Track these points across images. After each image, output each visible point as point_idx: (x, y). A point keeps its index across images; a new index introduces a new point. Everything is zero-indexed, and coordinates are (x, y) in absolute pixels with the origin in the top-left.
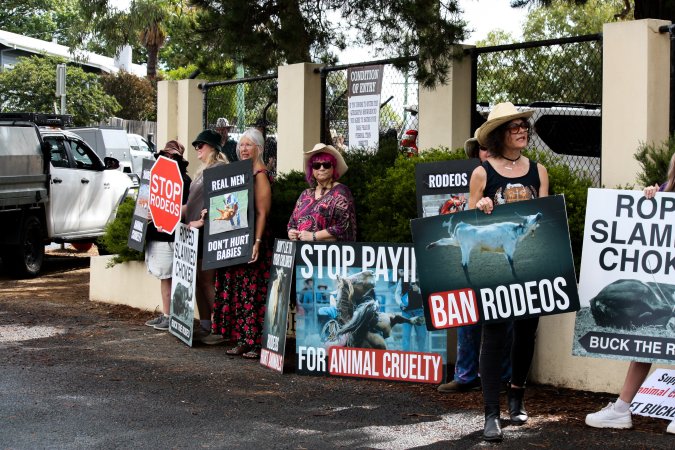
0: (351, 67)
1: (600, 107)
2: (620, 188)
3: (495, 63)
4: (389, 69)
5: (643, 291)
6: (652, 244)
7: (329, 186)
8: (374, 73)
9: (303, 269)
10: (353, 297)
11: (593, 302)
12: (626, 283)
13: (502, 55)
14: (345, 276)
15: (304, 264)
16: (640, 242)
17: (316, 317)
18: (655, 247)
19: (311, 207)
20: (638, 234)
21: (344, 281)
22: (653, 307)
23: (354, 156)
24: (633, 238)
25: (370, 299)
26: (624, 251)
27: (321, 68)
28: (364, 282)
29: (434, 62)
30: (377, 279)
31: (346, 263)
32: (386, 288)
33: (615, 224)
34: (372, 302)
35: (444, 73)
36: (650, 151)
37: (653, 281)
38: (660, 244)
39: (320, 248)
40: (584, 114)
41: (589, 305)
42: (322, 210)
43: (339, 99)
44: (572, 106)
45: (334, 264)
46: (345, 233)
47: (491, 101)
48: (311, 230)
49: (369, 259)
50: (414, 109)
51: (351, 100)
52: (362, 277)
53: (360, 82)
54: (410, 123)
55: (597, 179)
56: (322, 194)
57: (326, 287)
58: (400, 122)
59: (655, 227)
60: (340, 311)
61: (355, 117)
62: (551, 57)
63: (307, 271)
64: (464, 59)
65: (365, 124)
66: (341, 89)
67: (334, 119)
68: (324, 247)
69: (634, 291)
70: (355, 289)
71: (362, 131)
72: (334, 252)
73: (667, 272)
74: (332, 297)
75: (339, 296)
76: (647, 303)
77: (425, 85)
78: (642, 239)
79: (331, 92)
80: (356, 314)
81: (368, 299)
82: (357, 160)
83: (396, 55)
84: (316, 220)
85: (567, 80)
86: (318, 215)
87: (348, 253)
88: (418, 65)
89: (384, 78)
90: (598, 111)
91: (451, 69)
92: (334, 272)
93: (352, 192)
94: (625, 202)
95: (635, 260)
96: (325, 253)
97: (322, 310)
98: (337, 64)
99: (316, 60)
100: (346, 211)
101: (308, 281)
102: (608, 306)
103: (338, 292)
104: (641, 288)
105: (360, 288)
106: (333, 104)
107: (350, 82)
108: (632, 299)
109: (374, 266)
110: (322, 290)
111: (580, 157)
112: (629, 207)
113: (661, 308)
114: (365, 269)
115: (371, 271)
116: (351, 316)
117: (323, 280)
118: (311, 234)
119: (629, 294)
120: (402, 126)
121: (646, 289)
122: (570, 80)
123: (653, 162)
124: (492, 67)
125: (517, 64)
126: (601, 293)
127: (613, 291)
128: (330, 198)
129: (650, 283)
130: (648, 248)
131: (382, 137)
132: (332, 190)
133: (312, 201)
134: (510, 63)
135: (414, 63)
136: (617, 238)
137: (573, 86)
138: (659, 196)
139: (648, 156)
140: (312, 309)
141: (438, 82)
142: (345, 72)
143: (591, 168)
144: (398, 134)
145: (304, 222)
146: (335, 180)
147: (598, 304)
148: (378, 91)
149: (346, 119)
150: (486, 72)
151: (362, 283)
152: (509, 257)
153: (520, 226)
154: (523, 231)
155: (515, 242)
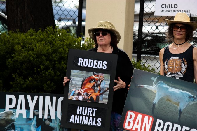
28: (7, 118)
30: (17, 116)
32: (24, 122)
49: (11, 103)
52: (4, 115)
109: (15, 108)
114: (7, 110)
115: (12, 111)
151: (5, 119)
152: (180, 110)
153: (193, 97)
154: (194, 100)
155: (187, 103)
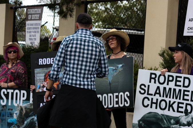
0: (28, 7)
1: (144, 31)
2: (151, 69)
3: (96, 8)
4: (46, 9)
5: (159, 118)
6: (163, 96)
7: (15, 62)
8: (38, 10)
9: (2, 101)
10: (24, 115)
11: (139, 121)
12: (152, 114)
13: (100, 5)
14: (21, 104)
15: (2, 98)
16: (158, 95)
17: (6, 124)
18: (165, 98)
19: (7, 72)
20: (158, 92)
21: (21, 107)
22: (163, 126)
23: (28, 49)
24: (156, 93)
25: (33, 116)
26: (152, 99)
27: (14, 7)
29: (67, 6)
31: (22, 99)
33: (149, 86)
34: (34, 117)
35: (72, 12)
36: (166, 52)
37: (163, 114)
38: (167, 97)
39: (10, 91)
40: (136, 34)
41: (137, 123)
42: (12, 73)
43: (22, 22)
44: (131, 30)
45: (16, 99)
46: (22, 84)
47: (94, 26)
48: (6, 82)
50: (57, 28)
51: (28, 22)
52: (29, 105)
53: (32, 14)
54: (55, 34)
55: (141, 64)
56: (12, 65)
57: (12, 110)
58: (50, 34)
59: (165, 88)
60: (18, 121)
61: (29, 30)
62: (122, 7)
63: (3, 102)
64: (81, 6)
65: (33, 34)
66: (23, 17)
67: (19, 31)
68: (12, 91)
69: (156, 118)
70: (26, 111)
71: (32, 37)
72: (17, 93)
73: (169, 110)
74: (15, 114)
75: (18, 114)
76: (161, 123)
77: (62, 17)
78: (159, 94)
79: (18, 18)
80: (26, 122)
81: (32, 116)
82: (29, 51)
83: (49, 2)
84: (9, 78)
85: (129, 17)
86: (10, 75)
87: (24, 94)
88: (60, 7)
89: (43, 13)
90: (143, 32)
91: (75, 10)
92: (16, 102)
93: (26, 66)
94: (153, 76)
95: (156, 103)
96: (12, 94)
97: (10, 120)
98: (22, 5)
99: (11, 3)
100: (23, 74)
101: (3, 106)
102: (145, 124)
103: (18, 112)
104: (158, 117)
105: (28, 110)
106: (19, 24)
107: (27, 14)
108: (155, 121)
110: (10, 111)
111: (134, 54)
112: (154, 79)
113: (166, 126)
114: (31, 102)
116: (24, 123)
117: (11, 106)
118: (6, 84)
119: (154, 119)
120: (51, 36)
121: (160, 117)
122: (131, 18)
123: (168, 57)
124: (95, 10)
125: (106, 9)
126: (142, 118)
127: (147, 117)
128: (16, 67)
129: (162, 115)
130: (162, 98)
131: (41, 40)
132: (17, 64)
133: (7, 69)
134: (103, 9)
135: (58, 7)
136: (150, 93)
137: (132, 20)
138: (167, 74)
139: (165, 54)
140: (5, 120)
141: (68, 16)
142: (25, 9)
143: (139, 59)
144: (49, 40)
145: (3, 78)
146: (18, 59)
147: (141, 122)
148: (40, 19)
149: (25, 31)
150: (91, 12)
151: (29, 108)
152: (109, 82)
153: (115, 69)
154: (116, 71)
155: (112, 76)
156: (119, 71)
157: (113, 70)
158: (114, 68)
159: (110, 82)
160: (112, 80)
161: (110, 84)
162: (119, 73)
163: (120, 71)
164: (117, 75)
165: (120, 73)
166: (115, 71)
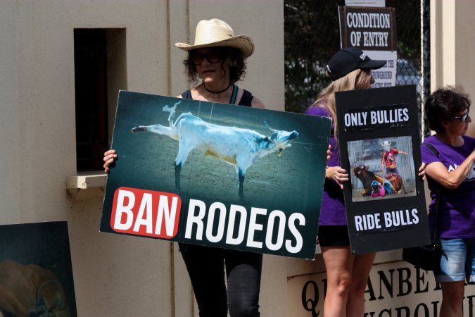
152: (240, 172)
153: (266, 140)
154: (267, 146)
155: (253, 156)
156: (277, 148)
157: (259, 141)
158: (264, 137)
159: (244, 172)
160: (250, 168)
161: (242, 178)
162: (276, 153)
163: (281, 150)
164: (269, 156)
165: (280, 155)
166: (264, 144)
